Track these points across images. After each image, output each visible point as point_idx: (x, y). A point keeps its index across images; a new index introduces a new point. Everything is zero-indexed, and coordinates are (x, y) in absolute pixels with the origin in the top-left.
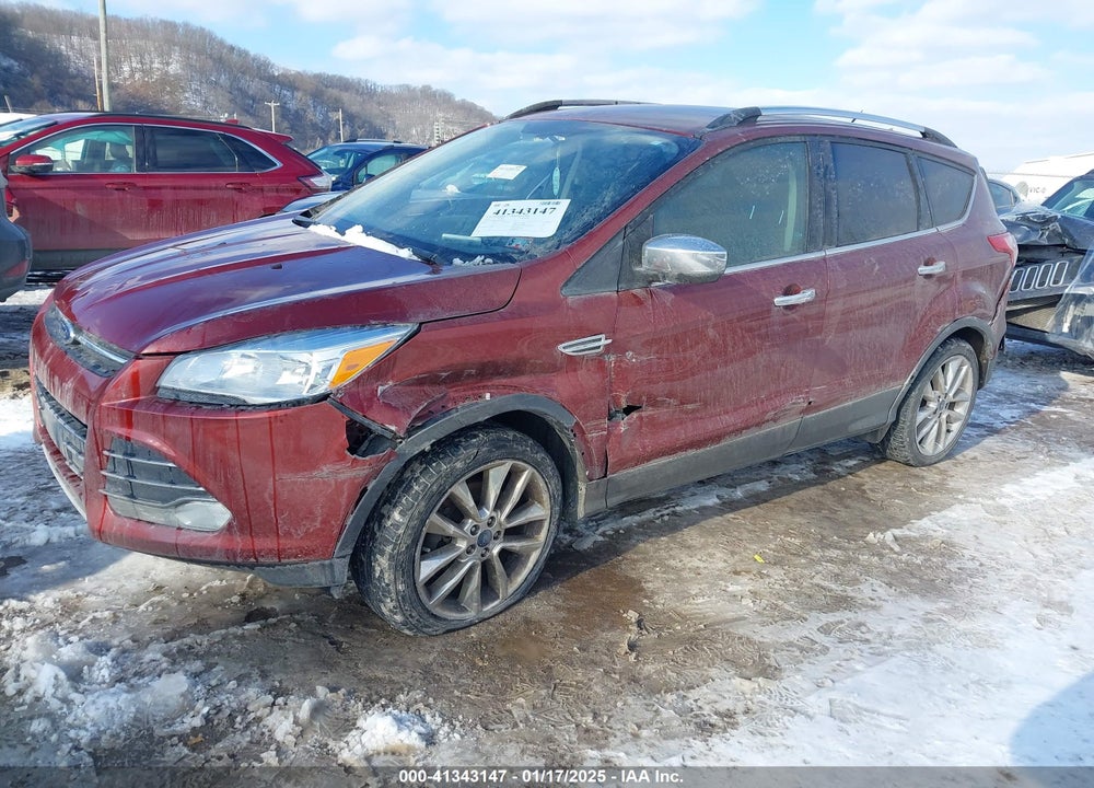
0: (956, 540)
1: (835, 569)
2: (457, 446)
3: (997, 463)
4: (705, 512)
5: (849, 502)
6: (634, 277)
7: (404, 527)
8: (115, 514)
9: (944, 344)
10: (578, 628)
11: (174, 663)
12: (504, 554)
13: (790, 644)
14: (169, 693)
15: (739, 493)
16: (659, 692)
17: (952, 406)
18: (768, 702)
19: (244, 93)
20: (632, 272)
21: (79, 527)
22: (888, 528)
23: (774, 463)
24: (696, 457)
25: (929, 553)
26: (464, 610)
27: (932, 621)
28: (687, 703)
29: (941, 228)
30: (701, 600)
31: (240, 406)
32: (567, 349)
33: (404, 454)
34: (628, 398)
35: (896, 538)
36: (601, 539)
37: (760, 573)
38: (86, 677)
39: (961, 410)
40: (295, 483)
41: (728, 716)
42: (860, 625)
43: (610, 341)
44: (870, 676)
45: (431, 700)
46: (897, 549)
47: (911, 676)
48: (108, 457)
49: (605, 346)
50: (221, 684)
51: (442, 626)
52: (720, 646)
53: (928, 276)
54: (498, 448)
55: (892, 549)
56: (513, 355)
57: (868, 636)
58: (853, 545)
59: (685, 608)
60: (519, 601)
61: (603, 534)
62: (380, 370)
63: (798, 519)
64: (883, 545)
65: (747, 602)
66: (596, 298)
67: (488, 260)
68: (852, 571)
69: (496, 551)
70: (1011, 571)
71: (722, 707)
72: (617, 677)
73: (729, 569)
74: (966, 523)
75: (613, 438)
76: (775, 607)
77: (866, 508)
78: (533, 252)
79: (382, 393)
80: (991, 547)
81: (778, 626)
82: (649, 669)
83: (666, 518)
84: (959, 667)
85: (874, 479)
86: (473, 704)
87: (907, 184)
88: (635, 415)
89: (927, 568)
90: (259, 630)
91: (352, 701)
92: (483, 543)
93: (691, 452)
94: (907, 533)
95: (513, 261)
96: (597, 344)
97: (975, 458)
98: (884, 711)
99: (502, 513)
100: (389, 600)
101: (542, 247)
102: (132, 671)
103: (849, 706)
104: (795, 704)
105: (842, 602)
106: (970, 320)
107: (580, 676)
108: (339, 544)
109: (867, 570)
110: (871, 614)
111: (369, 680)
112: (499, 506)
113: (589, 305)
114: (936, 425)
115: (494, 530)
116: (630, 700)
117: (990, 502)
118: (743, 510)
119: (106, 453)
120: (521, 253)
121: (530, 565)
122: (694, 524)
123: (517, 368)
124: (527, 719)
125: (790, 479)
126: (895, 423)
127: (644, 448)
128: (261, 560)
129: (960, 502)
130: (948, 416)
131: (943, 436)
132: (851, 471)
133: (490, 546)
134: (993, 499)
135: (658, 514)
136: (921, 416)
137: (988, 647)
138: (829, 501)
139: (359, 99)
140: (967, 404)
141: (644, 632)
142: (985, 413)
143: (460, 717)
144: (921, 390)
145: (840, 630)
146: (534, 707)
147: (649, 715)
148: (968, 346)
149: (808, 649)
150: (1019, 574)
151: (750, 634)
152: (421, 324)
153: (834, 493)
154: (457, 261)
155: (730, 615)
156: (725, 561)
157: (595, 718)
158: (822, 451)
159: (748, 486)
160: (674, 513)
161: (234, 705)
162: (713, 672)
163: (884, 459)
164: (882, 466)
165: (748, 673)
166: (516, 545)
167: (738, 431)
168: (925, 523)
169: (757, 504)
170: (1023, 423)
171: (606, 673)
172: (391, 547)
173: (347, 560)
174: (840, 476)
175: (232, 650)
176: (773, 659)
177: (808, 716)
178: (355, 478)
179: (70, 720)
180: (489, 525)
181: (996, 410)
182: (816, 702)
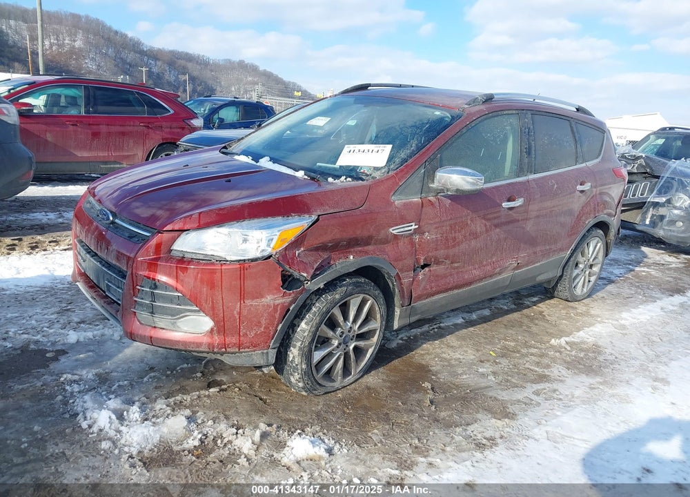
0: (600, 344)
1: (536, 359)
2: (335, 286)
3: (617, 300)
4: (457, 327)
5: (537, 322)
6: (430, 190)
7: (307, 331)
8: (141, 323)
9: (588, 231)
10: (398, 392)
11: (173, 410)
12: (356, 348)
13: (519, 401)
14: (177, 427)
15: (474, 316)
16: (452, 427)
17: (591, 266)
18: (512, 432)
19: (124, 61)
20: (429, 187)
21: (95, 332)
22: (561, 337)
23: (491, 299)
24: (458, 294)
25: (586, 351)
26: (333, 381)
27: (594, 388)
28: (468, 433)
29: (588, 163)
30: (465, 377)
31: (223, 262)
32: (394, 231)
33: (310, 290)
34: (425, 259)
35: (567, 343)
36: (401, 342)
37: (495, 361)
38: (126, 418)
39: (596, 269)
40: (252, 305)
41: (491, 439)
42: (555, 391)
43: (417, 226)
44: (566, 419)
45: (325, 431)
46: (569, 348)
47: (588, 418)
48: (139, 290)
49: (414, 229)
50: (203, 422)
51: (322, 390)
52: (480, 402)
53: (582, 192)
54: (357, 287)
55: (566, 349)
56: (366, 234)
57: (561, 397)
58: (543, 346)
59: (457, 381)
60: (362, 376)
61: (402, 339)
62: (298, 241)
63: (510, 331)
64: (561, 347)
65: (491, 378)
66: (410, 202)
67: (349, 179)
68: (546, 361)
69: (351, 347)
70: (633, 362)
71: (488, 434)
72: (427, 419)
73: (477, 359)
74: (605, 334)
75: (415, 282)
76: (507, 381)
77: (546, 325)
78: (374, 175)
79: (299, 254)
80: (620, 348)
81: (511, 390)
82: (443, 414)
83: (436, 330)
84: (613, 414)
85: (549, 309)
86: (349, 433)
87: (570, 138)
88: (427, 269)
89: (587, 359)
90: (218, 392)
91: (281, 432)
92: (345, 343)
93: (456, 291)
94: (573, 339)
95: (363, 180)
96: (410, 228)
97: (603, 297)
98: (576, 437)
99: (356, 325)
100: (297, 374)
101: (379, 172)
102: (151, 414)
103: (558, 435)
104: (527, 434)
105: (542, 378)
106: (603, 217)
107: (405, 418)
108: (273, 341)
109: (554, 360)
110: (560, 384)
111: (287, 421)
112: (355, 321)
113: (407, 206)
114: (583, 278)
115: (351, 334)
116: (436, 431)
117: (616, 322)
118: (478, 326)
119: (138, 287)
120: (367, 175)
121: (368, 355)
122: (452, 334)
123: (367, 241)
124: (381, 442)
125: (501, 308)
126: (561, 277)
127: (431, 288)
128: (228, 350)
129: (600, 322)
130: (590, 273)
131: (586, 284)
132: (535, 304)
133: (349, 344)
134: (617, 321)
135: (431, 328)
136: (576, 272)
137: (627, 402)
138: (526, 321)
139: (198, 67)
140: (600, 266)
141: (437, 394)
142: (605, 271)
143: (344, 440)
144: (576, 258)
145: (544, 393)
146: (384, 435)
147: (448, 440)
148: (601, 232)
149: (528, 403)
150: (638, 363)
151: (495, 395)
152: (319, 216)
153: (527, 317)
154: (330, 180)
155: (483, 385)
156: (474, 355)
157: (419, 441)
158: (517, 292)
159: (479, 312)
160: (440, 327)
161: (215, 434)
162: (479, 416)
163: (552, 297)
164: (552, 301)
165: (498, 417)
166: (361, 344)
167: (481, 279)
168: (581, 334)
169: (485, 322)
170: (627, 277)
171: (420, 416)
172: (300, 343)
173: (276, 350)
174: (529, 307)
175: (205, 404)
176: (511, 409)
177: (536, 440)
178: (284, 303)
179: (123, 441)
180: (349, 331)
181: (611, 269)
182: (538, 432)
